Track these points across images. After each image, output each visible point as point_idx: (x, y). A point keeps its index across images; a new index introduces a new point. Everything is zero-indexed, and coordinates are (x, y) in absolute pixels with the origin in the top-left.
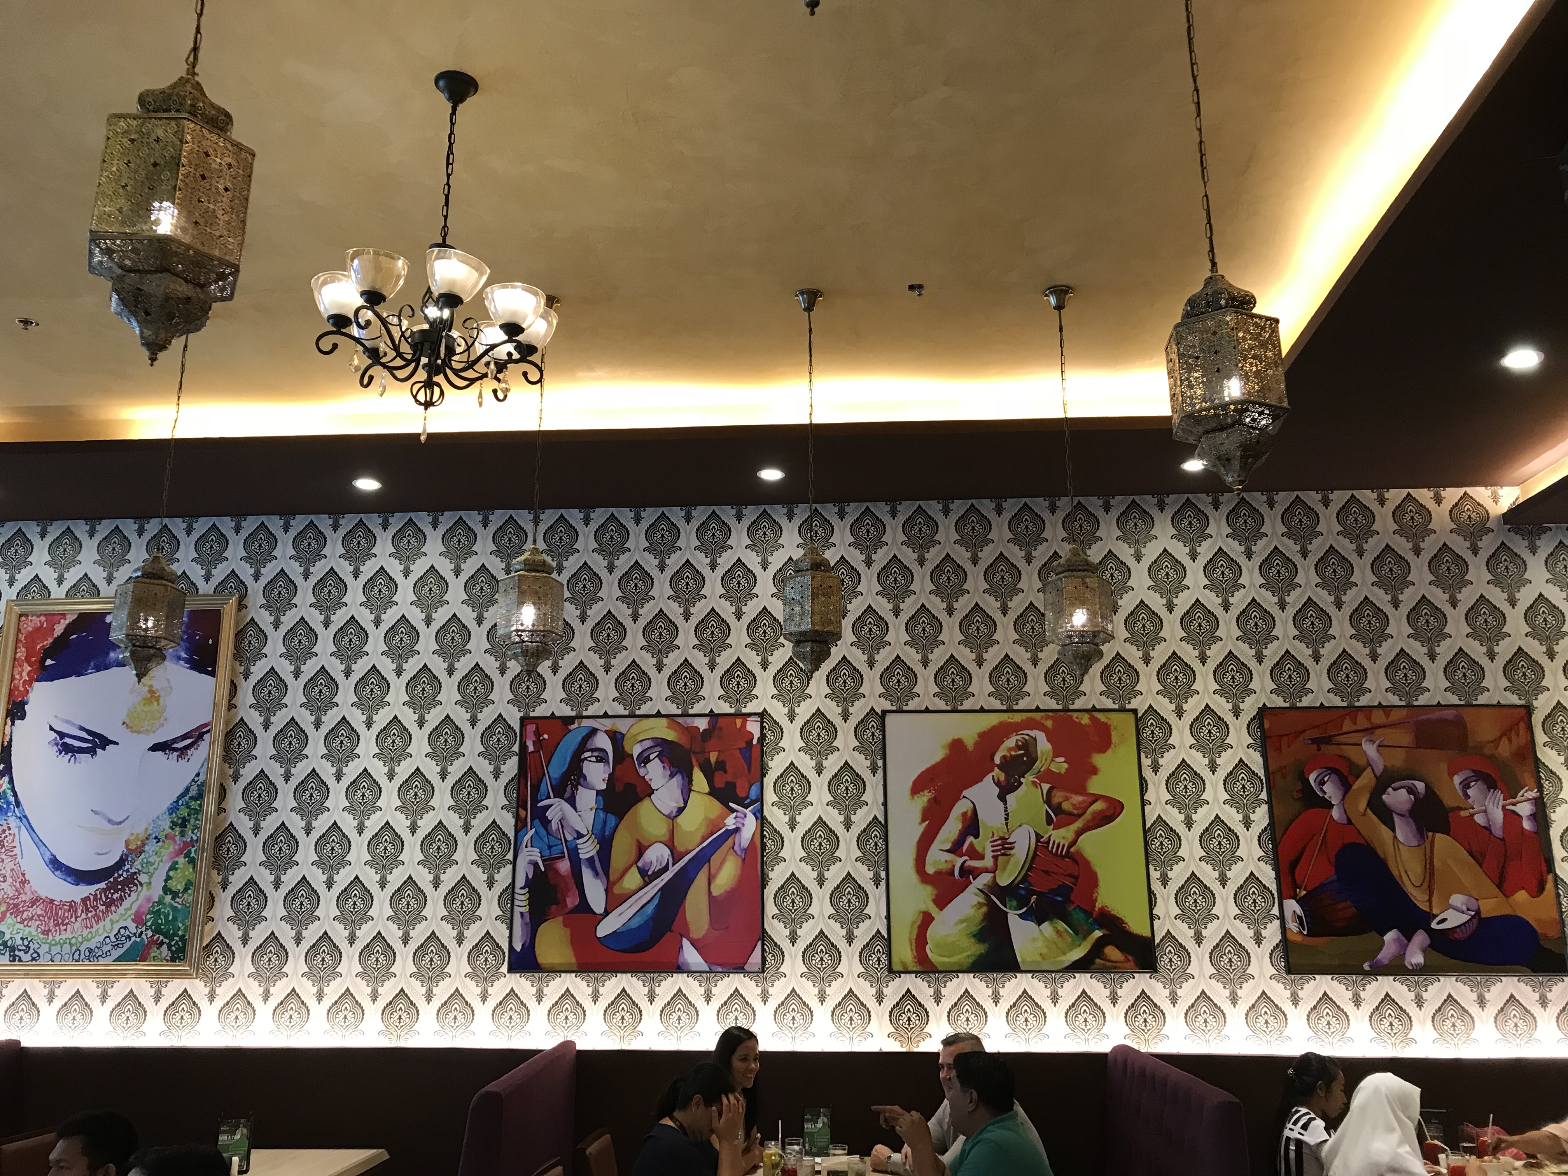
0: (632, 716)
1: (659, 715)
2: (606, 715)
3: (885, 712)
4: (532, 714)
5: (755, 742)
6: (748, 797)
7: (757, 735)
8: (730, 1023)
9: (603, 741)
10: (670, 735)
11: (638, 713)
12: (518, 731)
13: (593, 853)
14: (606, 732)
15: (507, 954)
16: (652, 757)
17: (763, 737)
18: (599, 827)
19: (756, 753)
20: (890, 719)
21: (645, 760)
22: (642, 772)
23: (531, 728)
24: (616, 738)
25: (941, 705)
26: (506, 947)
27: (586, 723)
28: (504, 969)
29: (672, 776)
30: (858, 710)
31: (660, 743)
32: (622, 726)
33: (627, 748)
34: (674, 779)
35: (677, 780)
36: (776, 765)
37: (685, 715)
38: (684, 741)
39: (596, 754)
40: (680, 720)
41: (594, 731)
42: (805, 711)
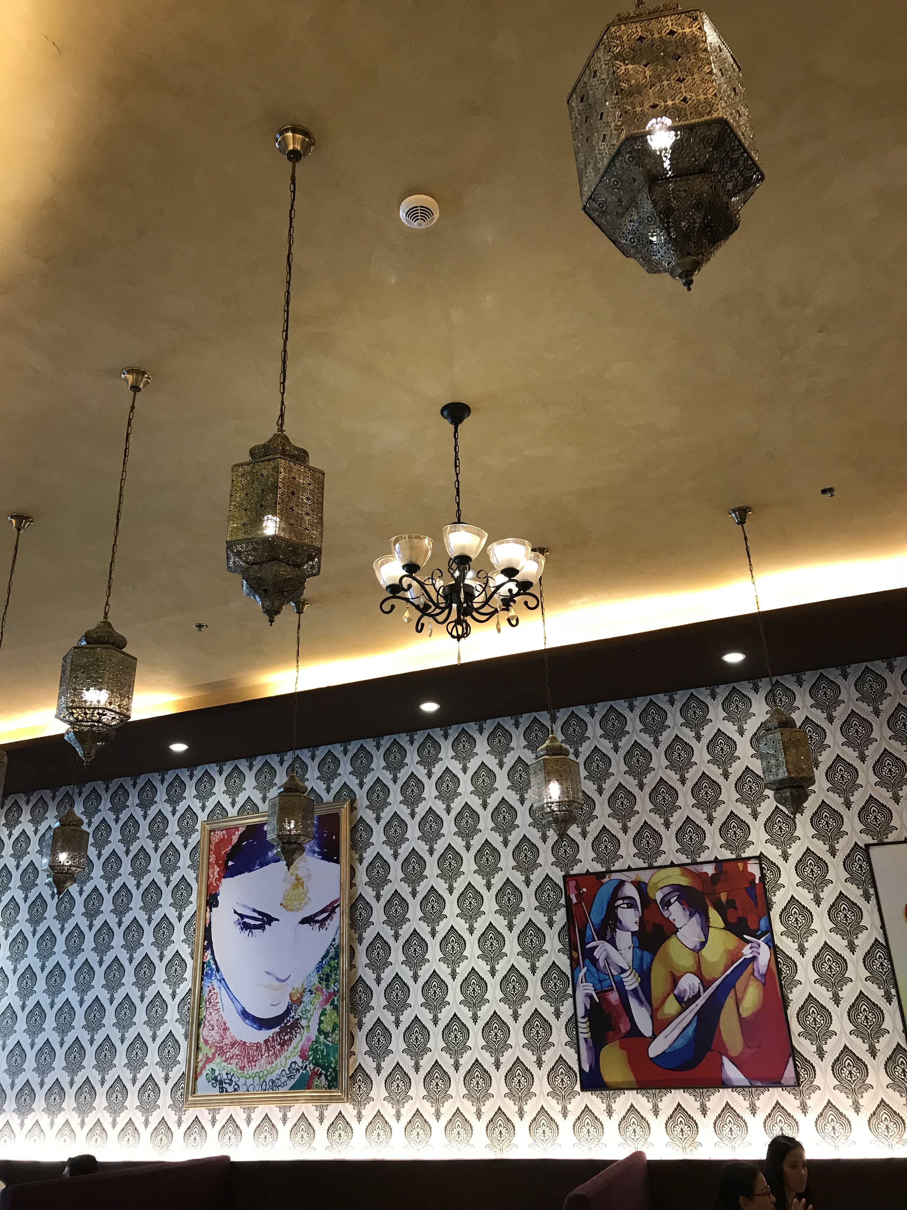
0: (651, 867)
1: (672, 865)
2: (630, 869)
3: (867, 846)
4: (571, 873)
5: (757, 881)
6: (759, 929)
7: (758, 875)
8: (777, 1132)
9: (630, 891)
10: (684, 881)
11: (655, 864)
12: (562, 887)
13: (636, 985)
14: (632, 882)
15: (578, 1075)
16: (672, 900)
17: (763, 877)
18: (637, 962)
19: (759, 891)
20: (873, 851)
21: (666, 903)
22: (666, 914)
23: (572, 884)
24: (640, 886)
26: (576, 1069)
27: (615, 876)
28: (578, 1088)
29: (691, 916)
30: (844, 846)
31: (677, 888)
32: (644, 876)
33: (651, 895)
34: (694, 919)
35: (696, 919)
36: (779, 900)
37: (695, 863)
38: (696, 885)
39: (626, 901)
40: (690, 868)
41: (622, 883)
42: (796, 851)
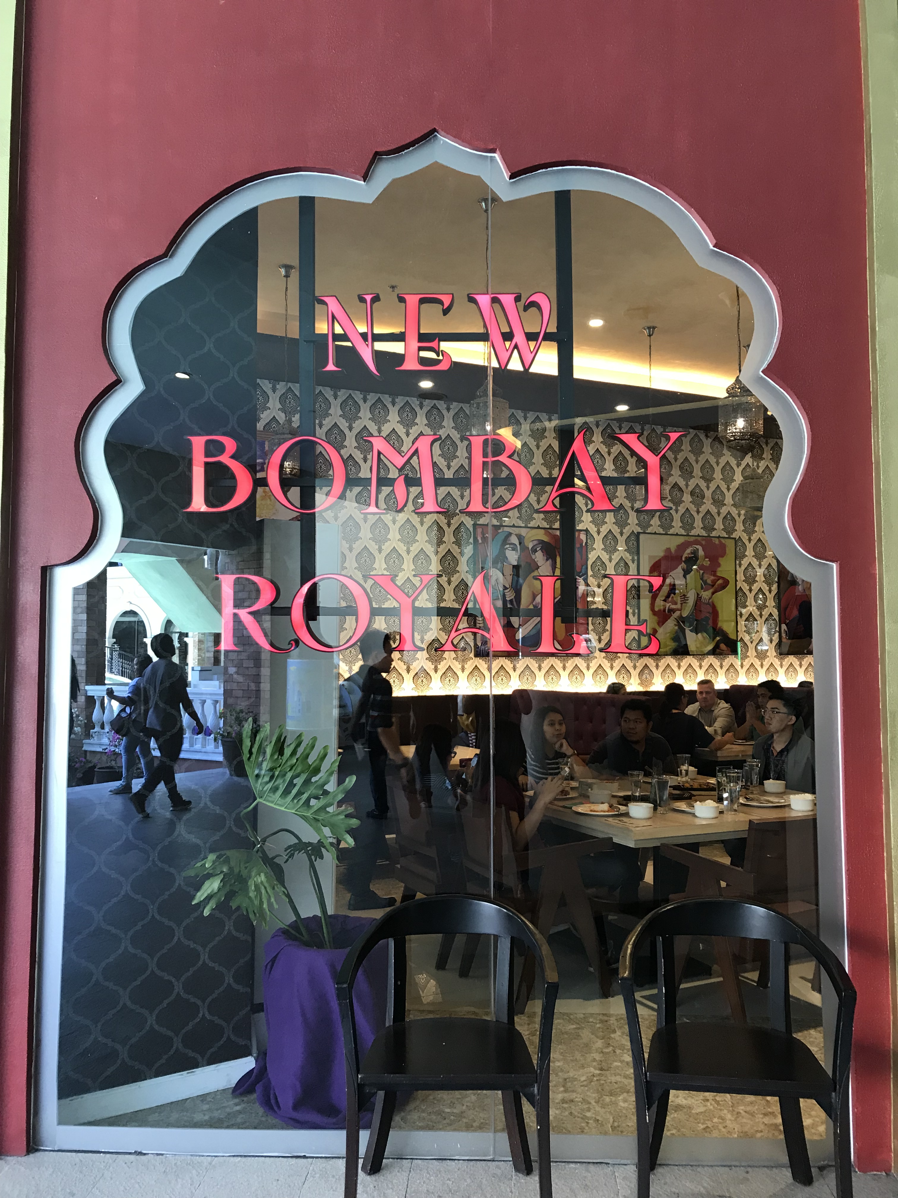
1: (539, 527)
2: (514, 526)
3: (639, 533)
4: (478, 523)
7: (585, 541)
9: (514, 540)
10: (546, 539)
12: (472, 531)
13: (513, 597)
14: (516, 535)
16: (538, 549)
17: (586, 543)
18: (514, 584)
19: (584, 550)
20: (642, 537)
21: (534, 551)
22: (533, 557)
23: (479, 530)
24: (520, 537)
25: (661, 531)
27: (506, 529)
29: (547, 560)
30: (627, 531)
31: (541, 542)
33: (526, 544)
34: (548, 562)
35: (549, 562)
36: (592, 557)
37: (551, 528)
39: (512, 546)
40: (550, 531)
41: (510, 534)
42: (604, 530)
